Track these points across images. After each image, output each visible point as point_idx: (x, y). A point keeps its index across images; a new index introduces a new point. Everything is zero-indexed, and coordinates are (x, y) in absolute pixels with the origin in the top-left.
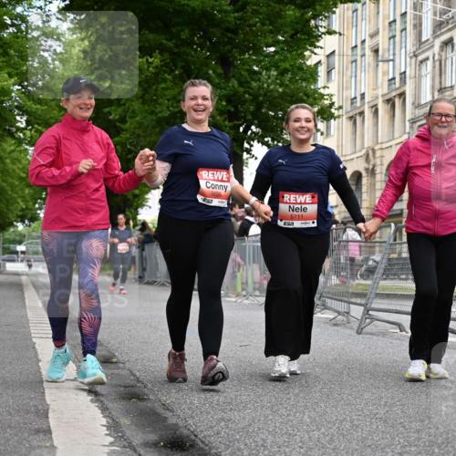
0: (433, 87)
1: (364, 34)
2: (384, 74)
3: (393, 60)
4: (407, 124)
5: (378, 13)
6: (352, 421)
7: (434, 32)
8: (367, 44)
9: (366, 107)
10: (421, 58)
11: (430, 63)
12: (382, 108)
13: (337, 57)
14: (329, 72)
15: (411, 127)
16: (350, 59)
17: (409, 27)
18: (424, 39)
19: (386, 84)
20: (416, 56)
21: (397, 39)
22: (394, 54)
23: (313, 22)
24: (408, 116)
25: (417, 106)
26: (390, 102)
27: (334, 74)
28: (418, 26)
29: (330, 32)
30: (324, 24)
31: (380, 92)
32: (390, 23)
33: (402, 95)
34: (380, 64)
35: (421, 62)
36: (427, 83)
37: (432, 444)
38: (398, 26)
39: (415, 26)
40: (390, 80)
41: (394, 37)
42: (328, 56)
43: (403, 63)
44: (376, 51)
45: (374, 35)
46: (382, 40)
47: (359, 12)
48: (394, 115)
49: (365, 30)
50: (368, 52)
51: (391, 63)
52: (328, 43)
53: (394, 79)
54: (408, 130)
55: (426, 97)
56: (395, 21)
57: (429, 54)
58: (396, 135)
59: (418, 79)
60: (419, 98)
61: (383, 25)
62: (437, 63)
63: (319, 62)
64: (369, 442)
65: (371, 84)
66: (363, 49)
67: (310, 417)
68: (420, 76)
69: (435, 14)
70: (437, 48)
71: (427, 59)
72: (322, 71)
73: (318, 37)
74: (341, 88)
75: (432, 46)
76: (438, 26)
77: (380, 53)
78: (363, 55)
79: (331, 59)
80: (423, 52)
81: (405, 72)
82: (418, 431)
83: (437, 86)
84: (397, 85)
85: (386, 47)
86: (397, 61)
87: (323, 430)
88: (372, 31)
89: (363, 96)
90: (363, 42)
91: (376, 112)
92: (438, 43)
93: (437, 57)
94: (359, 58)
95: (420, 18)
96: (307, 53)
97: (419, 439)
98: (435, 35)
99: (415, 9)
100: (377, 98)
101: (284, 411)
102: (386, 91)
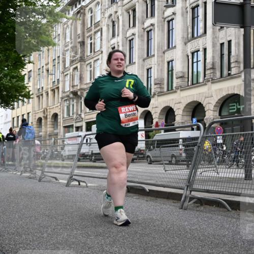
0: (70, 85)
1: (43, 64)
2: (51, 79)
3: (55, 74)
4: (60, 99)
5: (49, 56)
6: (35, 217)
7: (70, 64)
8: (44, 68)
9: (44, 92)
10: (65, 74)
11: (69, 76)
12: (50, 93)
13: (32, 73)
14: (29, 78)
15: (61, 100)
16: (38, 73)
17: (61, 62)
18: (66, 66)
19: (52, 83)
20: (63, 73)
21: (56, 66)
22: (55, 72)
23: (23, 58)
24: (60, 96)
25: (64, 92)
26: (53, 90)
27: (31, 79)
28: (64, 61)
29: (30, 62)
30: (27, 59)
31: (49, 87)
32: (53, 60)
33: (58, 88)
34: (50, 76)
35: (65, 75)
36: (67, 84)
37: (66, 225)
38: (57, 61)
39: (63, 62)
40: (53, 82)
41: (55, 65)
42: (29, 72)
43: (58, 75)
44: (48, 71)
45: (47, 64)
46: (50, 67)
47: (41, 55)
48: (54, 96)
49: (43, 62)
50: (45, 71)
51: (54, 75)
52: (29, 67)
53: (55, 81)
54: (60, 101)
55: (67, 89)
56: (55, 59)
57: (68, 72)
58: (55, 104)
59: (64, 82)
60: (65, 89)
61: (50, 61)
62: (71, 76)
63: (25, 74)
64: (42, 225)
65: (46, 83)
66: (43, 69)
67: (18, 216)
68: (65, 81)
69: (71, 57)
70: (71, 70)
71: (68, 74)
72: (26, 77)
73: (25, 64)
74: (34, 85)
75: (70, 70)
76: (72, 62)
77: (50, 71)
78: (43, 72)
79: (30, 73)
80: (66, 72)
81: (59, 79)
82: (61, 220)
83: (71, 85)
84: (56, 84)
85: (52, 69)
86: (56, 75)
87: (23, 221)
88: (46, 63)
89: (42, 88)
90: (43, 67)
91: (48, 94)
92: (72, 68)
93: (71, 74)
94: (41, 73)
95: (65, 58)
96: (20, 70)
97: (61, 223)
98: (71, 65)
99: (63, 55)
100: (48, 89)
101: (8, 214)
102: (52, 86)
